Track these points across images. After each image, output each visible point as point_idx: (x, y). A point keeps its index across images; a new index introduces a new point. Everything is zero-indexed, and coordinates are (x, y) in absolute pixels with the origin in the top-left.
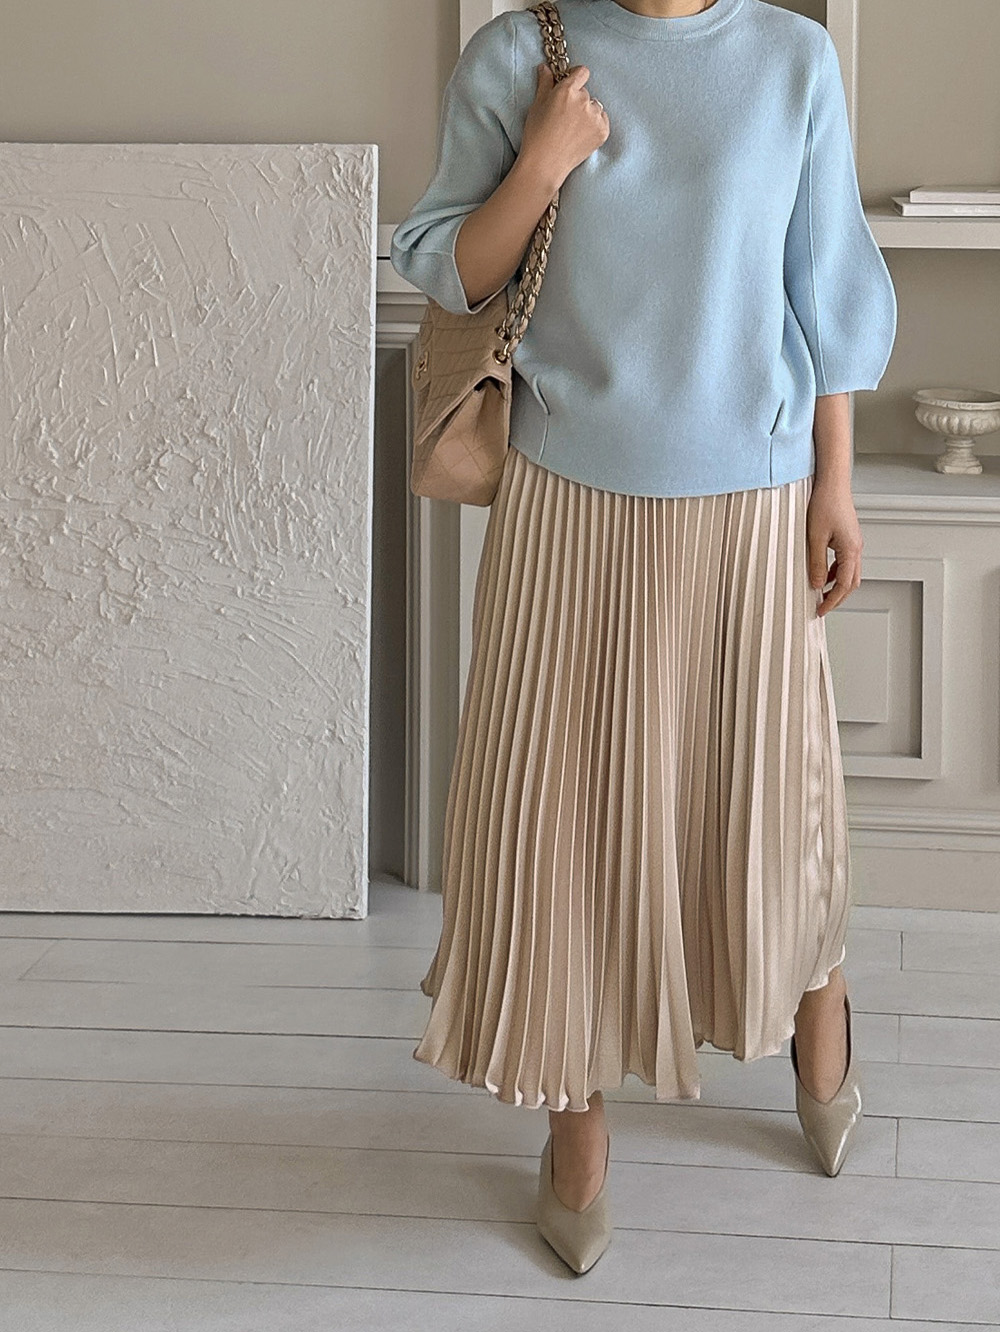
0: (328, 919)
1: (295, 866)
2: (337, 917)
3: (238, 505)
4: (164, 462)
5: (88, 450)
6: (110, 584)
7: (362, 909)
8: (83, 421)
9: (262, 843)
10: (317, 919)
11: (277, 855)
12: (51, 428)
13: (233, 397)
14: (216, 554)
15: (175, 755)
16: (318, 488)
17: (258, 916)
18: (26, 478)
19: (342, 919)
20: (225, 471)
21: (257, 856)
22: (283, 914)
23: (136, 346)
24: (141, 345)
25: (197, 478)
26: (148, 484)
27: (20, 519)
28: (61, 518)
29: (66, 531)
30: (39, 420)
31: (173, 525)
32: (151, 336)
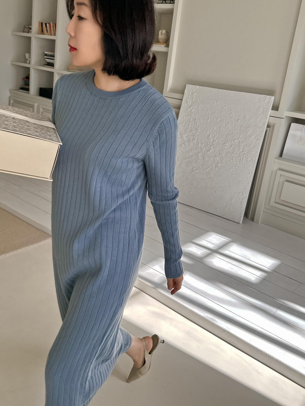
0: (235, 222)
1: (232, 212)
2: (237, 222)
3: (236, 154)
4: (227, 144)
5: (216, 140)
6: (215, 161)
7: (241, 222)
8: (216, 135)
9: (228, 207)
10: (234, 222)
11: (229, 210)
12: (212, 136)
13: (240, 136)
14: (231, 161)
15: (218, 190)
16: (250, 153)
17: (225, 218)
18: (207, 142)
19: (238, 223)
20: (236, 148)
21: (226, 209)
22: (229, 219)
23: (227, 124)
24: (228, 125)
25: (231, 148)
26: (224, 147)
27: (204, 149)
28: (210, 150)
29: (210, 152)
30: (210, 134)
31: (226, 154)
32: (230, 123)
